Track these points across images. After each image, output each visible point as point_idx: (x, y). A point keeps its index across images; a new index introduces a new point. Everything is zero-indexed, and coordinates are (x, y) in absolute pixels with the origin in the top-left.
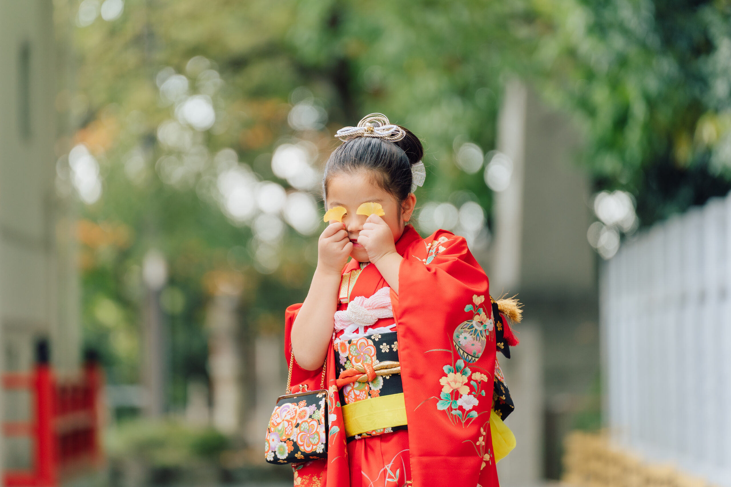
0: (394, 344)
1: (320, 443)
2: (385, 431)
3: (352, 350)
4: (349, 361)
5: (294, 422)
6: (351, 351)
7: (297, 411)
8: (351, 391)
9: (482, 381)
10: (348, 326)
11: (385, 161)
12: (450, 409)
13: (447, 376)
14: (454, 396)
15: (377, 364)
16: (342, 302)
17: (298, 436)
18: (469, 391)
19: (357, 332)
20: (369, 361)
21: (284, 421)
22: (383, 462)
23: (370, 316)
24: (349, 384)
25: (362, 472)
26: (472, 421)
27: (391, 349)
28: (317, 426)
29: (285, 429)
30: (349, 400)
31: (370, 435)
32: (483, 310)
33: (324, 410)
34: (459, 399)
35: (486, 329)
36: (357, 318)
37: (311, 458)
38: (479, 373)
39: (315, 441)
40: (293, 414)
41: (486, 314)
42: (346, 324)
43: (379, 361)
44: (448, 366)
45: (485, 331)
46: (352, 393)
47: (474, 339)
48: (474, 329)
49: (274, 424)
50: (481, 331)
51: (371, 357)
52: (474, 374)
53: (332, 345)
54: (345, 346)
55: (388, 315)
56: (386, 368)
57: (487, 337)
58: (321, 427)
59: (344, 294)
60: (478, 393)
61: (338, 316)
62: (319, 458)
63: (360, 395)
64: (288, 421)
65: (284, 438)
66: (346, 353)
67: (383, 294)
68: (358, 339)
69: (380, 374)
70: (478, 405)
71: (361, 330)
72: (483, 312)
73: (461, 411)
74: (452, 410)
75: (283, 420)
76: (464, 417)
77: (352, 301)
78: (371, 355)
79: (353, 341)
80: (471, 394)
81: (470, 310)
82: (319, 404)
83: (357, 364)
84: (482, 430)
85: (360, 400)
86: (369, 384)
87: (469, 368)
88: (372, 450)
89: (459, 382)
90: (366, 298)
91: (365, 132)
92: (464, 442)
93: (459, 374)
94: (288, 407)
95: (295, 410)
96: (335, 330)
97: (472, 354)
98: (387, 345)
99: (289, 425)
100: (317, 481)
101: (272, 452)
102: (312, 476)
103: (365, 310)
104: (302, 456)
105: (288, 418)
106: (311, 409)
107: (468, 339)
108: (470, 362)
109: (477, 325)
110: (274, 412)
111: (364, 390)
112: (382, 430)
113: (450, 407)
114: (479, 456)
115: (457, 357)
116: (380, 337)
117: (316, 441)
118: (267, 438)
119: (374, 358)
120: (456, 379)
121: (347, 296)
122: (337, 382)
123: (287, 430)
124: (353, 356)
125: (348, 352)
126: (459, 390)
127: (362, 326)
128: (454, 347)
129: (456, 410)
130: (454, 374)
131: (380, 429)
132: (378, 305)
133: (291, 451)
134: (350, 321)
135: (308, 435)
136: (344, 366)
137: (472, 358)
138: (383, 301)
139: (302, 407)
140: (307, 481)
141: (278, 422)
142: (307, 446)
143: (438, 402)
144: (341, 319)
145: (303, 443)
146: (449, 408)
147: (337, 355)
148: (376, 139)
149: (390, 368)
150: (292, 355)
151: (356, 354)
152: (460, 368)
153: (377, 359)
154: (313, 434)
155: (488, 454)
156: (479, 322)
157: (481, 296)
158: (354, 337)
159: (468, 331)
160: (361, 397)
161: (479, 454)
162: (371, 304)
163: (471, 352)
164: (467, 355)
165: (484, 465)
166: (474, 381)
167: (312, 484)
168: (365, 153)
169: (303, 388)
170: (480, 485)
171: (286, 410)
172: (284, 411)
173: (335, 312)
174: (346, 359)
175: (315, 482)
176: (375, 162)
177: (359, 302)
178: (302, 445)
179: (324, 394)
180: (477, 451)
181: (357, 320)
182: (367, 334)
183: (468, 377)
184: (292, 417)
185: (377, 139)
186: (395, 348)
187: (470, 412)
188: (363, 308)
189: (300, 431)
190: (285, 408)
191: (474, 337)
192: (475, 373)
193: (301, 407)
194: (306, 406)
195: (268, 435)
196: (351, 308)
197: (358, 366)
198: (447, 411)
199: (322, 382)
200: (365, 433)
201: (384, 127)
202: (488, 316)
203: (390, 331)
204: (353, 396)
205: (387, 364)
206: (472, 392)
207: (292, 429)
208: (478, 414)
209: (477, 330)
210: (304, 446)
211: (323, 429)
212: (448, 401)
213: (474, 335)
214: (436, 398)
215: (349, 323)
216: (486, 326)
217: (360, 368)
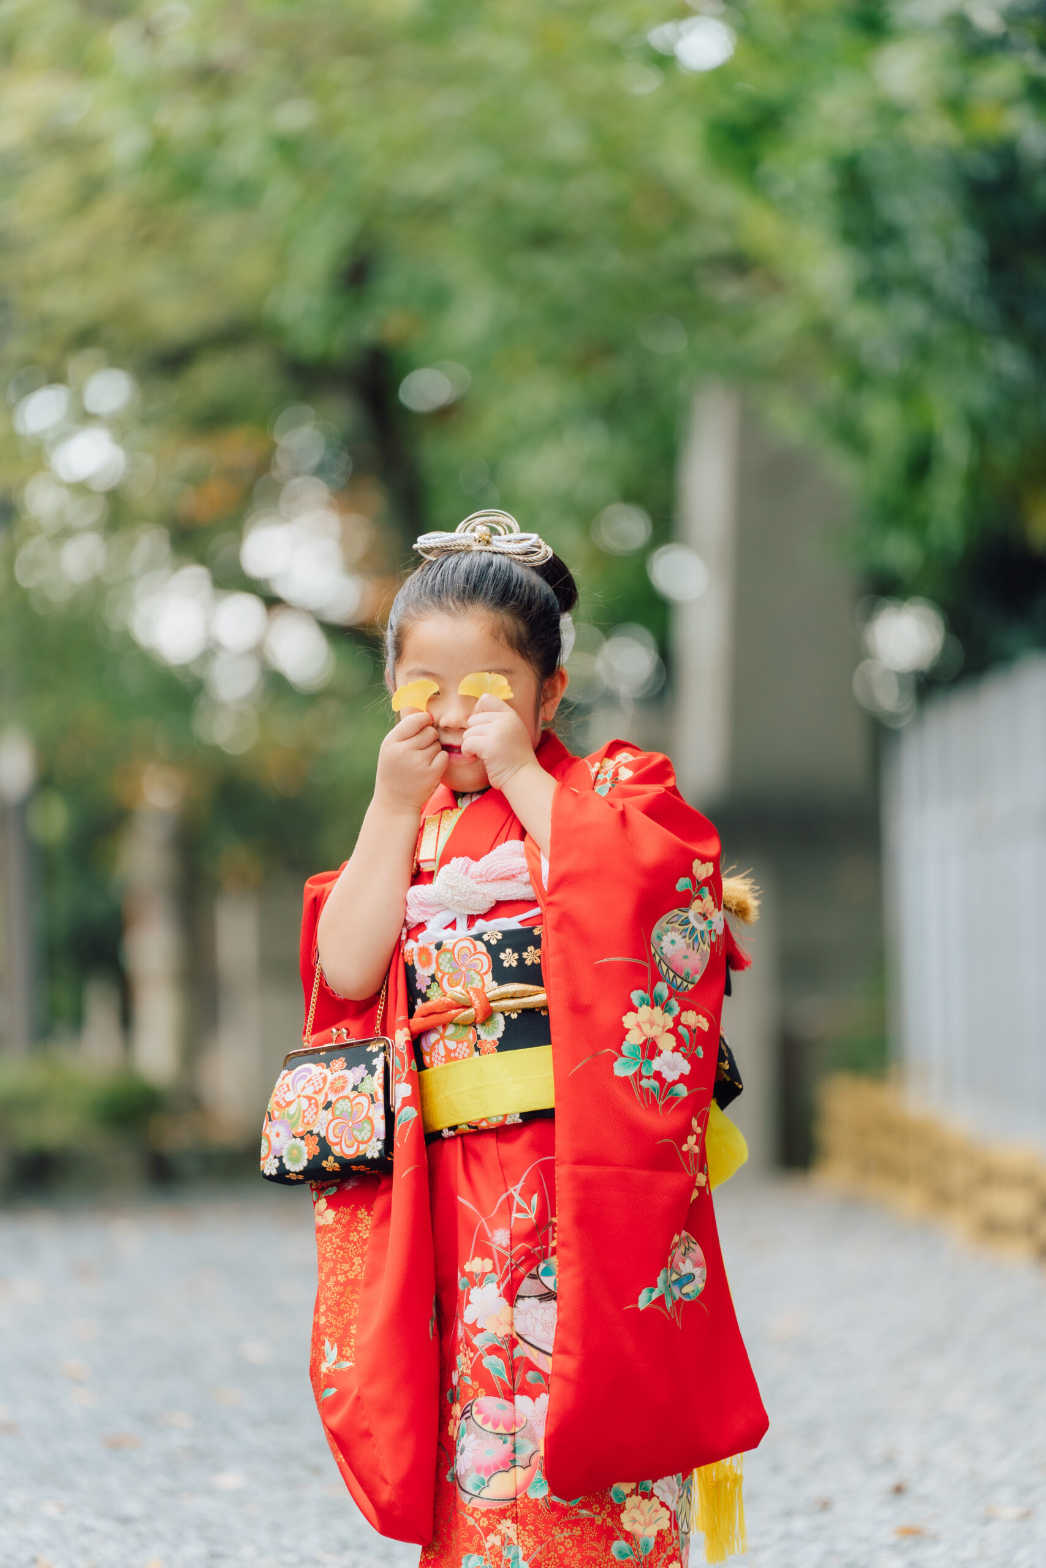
0: (527, 951)
1: (374, 1139)
2: (507, 1120)
3: (444, 961)
4: (436, 983)
5: (321, 1099)
6: (442, 963)
7: (328, 1078)
8: (437, 1042)
9: (699, 1028)
10: (435, 915)
11: (521, 597)
12: (639, 1076)
13: (636, 1012)
14: (647, 1051)
15: (493, 989)
16: (423, 869)
17: (328, 1126)
18: (674, 1044)
19: (454, 926)
20: (477, 984)
21: (301, 1098)
22: (505, 1181)
23: (482, 896)
24: (435, 1029)
25: (459, 1198)
26: (676, 1103)
27: (521, 960)
28: (369, 1106)
29: (302, 1112)
30: (433, 1060)
31: (476, 1127)
32: (708, 892)
33: (382, 1075)
34: (657, 1058)
35: (712, 930)
36: (456, 898)
37: (354, 1169)
38: (694, 1012)
39: (364, 1135)
40: (319, 1085)
41: (713, 900)
42: (430, 911)
43: (497, 984)
44: (640, 992)
45: (710, 932)
46: (441, 1046)
47: (688, 947)
48: (690, 926)
49: (281, 1103)
50: (702, 933)
51: (481, 976)
52: (684, 1014)
53: (402, 951)
54: (429, 955)
55: (516, 893)
56: (512, 998)
57: (712, 945)
58: (376, 1108)
59: (429, 851)
60: (690, 1050)
61: (415, 895)
62: (369, 1169)
63: (458, 1049)
64: (309, 1098)
65: (300, 1130)
66: (431, 967)
67: (508, 853)
68: (455, 941)
69: (499, 1008)
70: (689, 1074)
71: (462, 924)
72: (709, 895)
73: (658, 1082)
74: (641, 1078)
75: (299, 1096)
76: (663, 1094)
77: (446, 866)
78: (482, 972)
79: (446, 945)
80: (678, 1051)
81: (686, 888)
82: (373, 1064)
83: (454, 989)
84: (694, 1122)
85: (456, 1059)
86: (476, 1029)
87: (676, 1000)
88: (478, 1158)
89: (658, 1026)
90: (474, 861)
91: (474, 542)
92: (659, 1142)
93: (658, 1009)
94: (309, 1071)
95: (323, 1076)
96: (405, 923)
97: (683, 975)
98: (513, 953)
99: (310, 1105)
100: (367, 1217)
101: (275, 1157)
102: (357, 1209)
103: (472, 883)
104: (337, 1165)
105: (309, 1091)
106: (355, 1074)
107: (677, 944)
108: (678, 988)
109: (697, 920)
110: (280, 1080)
111: (465, 1041)
112: (501, 1119)
113: (638, 1073)
114: (688, 1172)
115: (657, 977)
116: (501, 938)
117: (366, 1134)
118: (265, 1130)
119: (489, 977)
120: (652, 1018)
121: (434, 857)
122: (411, 1024)
123: (306, 1115)
124: (444, 974)
125: (434, 966)
126: (657, 1041)
127: (464, 914)
128: (652, 957)
129: (648, 1078)
130: (650, 1008)
131: (497, 1117)
132: (497, 873)
133: (314, 1155)
134: (442, 904)
135: (350, 1124)
136: (426, 993)
137: (682, 982)
138: (508, 866)
139: (338, 1071)
140: (347, 1218)
141: (288, 1100)
142: (347, 1146)
143: (616, 1060)
144: (422, 900)
145: (339, 1139)
146: (636, 1073)
147: (410, 972)
148: (499, 555)
149: (519, 998)
150: (318, 972)
151: (451, 970)
152: (661, 997)
153: (493, 980)
154: (360, 1121)
155: (704, 1174)
156: (700, 913)
157: (708, 863)
158: (448, 937)
159: (679, 930)
160: (459, 1053)
161: (686, 1169)
162: (485, 870)
163: (681, 972)
164: (674, 976)
165: (695, 1194)
166: (684, 1026)
167: (355, 1223)
168: (483, 579)
169: (338, 1035)
170: (687, 1233)
171: (304, 1077)
172: (300, 1078)
173: (409, 889)
174: (430, 979)
175: (362, 1220)
176: (503, 596)
177: (460, 867)
178: (336, 1144)
179: (382, 1045)
180: (684, 1164)
181: (456, 901)
182: (474, 931)
183: (673, 1018)
184: (317, 1090)
185: (503, 556)
186: (529, 959)
187: (674, 1085)
188: (469, 879)
189: (333, 1115)
190: (303, 1074)
191: (688, 942)
192: (687, 1011)
193: (335, 1071)
194: (346, 1068)
195: (266, 1126)
196: (444, 878)
197: (457, 992)
198: (632, 1079)
199: (378, 1022)
200: (464, 1124)
201: (509, 536)
202: (717, 904)
203: (520, 927)
204: (443, 1052)
205: (514, 990)
206: (680, 1048)
207: (316, 1114)
208: (688, 1091)
209: (695, 928)
210: (341, 1145)
211: (381, 1112)
212: (637, 1061)
213: (689, 939)
214: (614, 1052)
215: (438, 909)
216: (712, 923)
217: (460, 995)
